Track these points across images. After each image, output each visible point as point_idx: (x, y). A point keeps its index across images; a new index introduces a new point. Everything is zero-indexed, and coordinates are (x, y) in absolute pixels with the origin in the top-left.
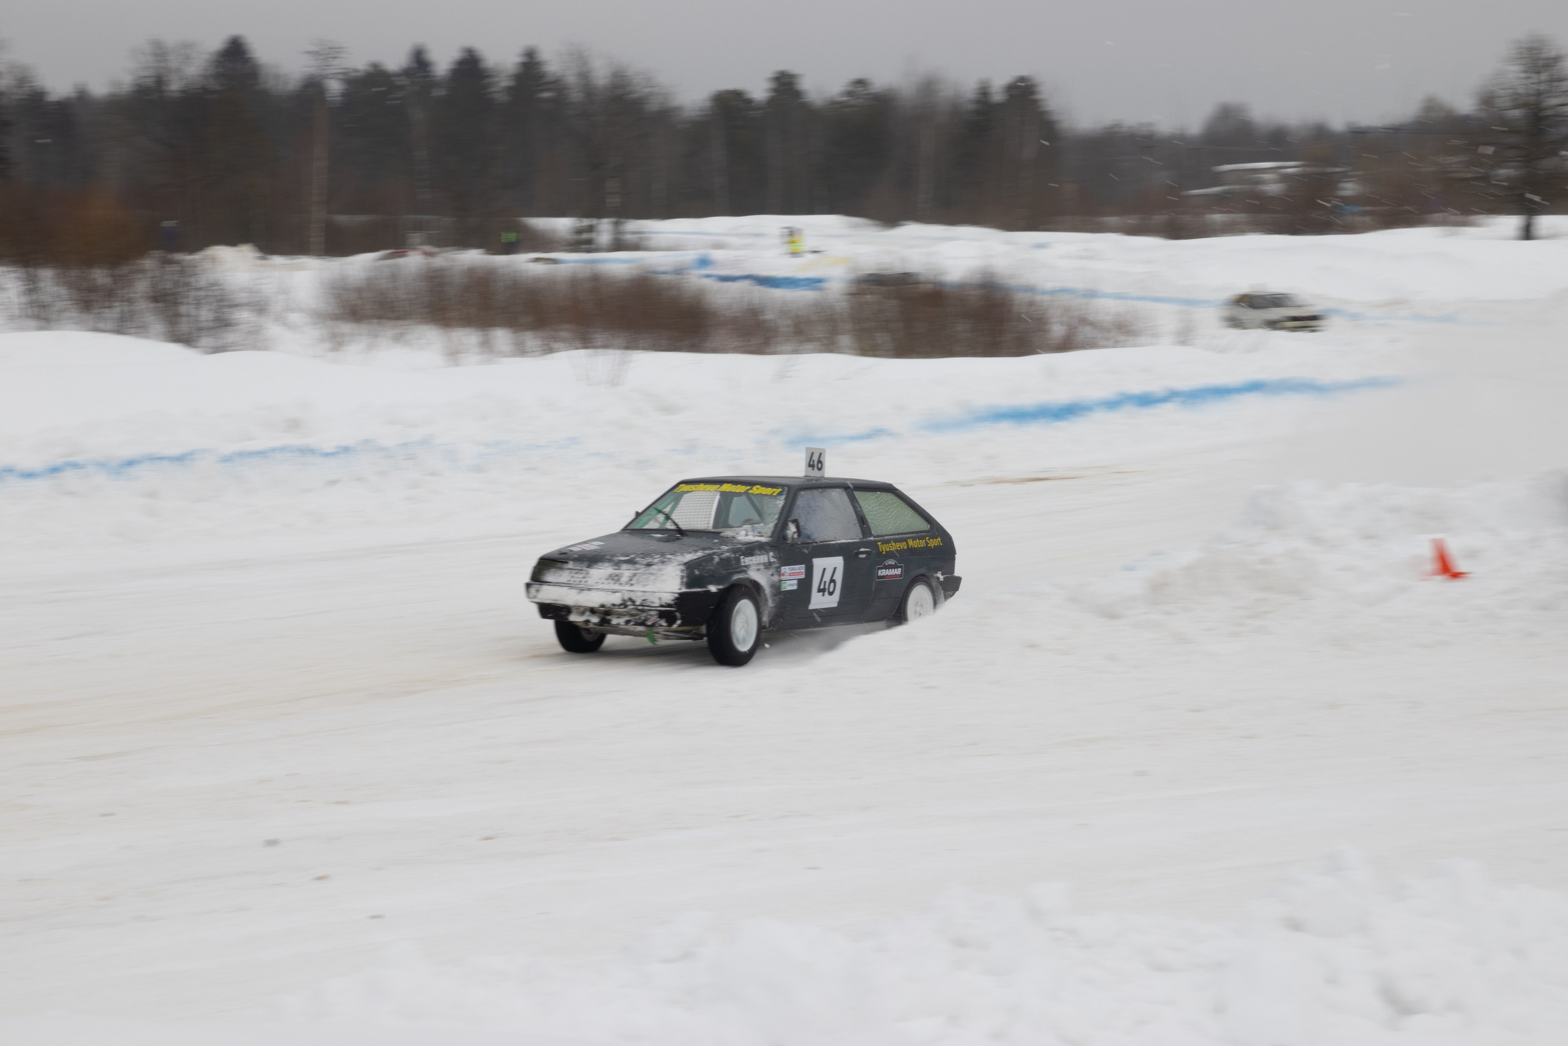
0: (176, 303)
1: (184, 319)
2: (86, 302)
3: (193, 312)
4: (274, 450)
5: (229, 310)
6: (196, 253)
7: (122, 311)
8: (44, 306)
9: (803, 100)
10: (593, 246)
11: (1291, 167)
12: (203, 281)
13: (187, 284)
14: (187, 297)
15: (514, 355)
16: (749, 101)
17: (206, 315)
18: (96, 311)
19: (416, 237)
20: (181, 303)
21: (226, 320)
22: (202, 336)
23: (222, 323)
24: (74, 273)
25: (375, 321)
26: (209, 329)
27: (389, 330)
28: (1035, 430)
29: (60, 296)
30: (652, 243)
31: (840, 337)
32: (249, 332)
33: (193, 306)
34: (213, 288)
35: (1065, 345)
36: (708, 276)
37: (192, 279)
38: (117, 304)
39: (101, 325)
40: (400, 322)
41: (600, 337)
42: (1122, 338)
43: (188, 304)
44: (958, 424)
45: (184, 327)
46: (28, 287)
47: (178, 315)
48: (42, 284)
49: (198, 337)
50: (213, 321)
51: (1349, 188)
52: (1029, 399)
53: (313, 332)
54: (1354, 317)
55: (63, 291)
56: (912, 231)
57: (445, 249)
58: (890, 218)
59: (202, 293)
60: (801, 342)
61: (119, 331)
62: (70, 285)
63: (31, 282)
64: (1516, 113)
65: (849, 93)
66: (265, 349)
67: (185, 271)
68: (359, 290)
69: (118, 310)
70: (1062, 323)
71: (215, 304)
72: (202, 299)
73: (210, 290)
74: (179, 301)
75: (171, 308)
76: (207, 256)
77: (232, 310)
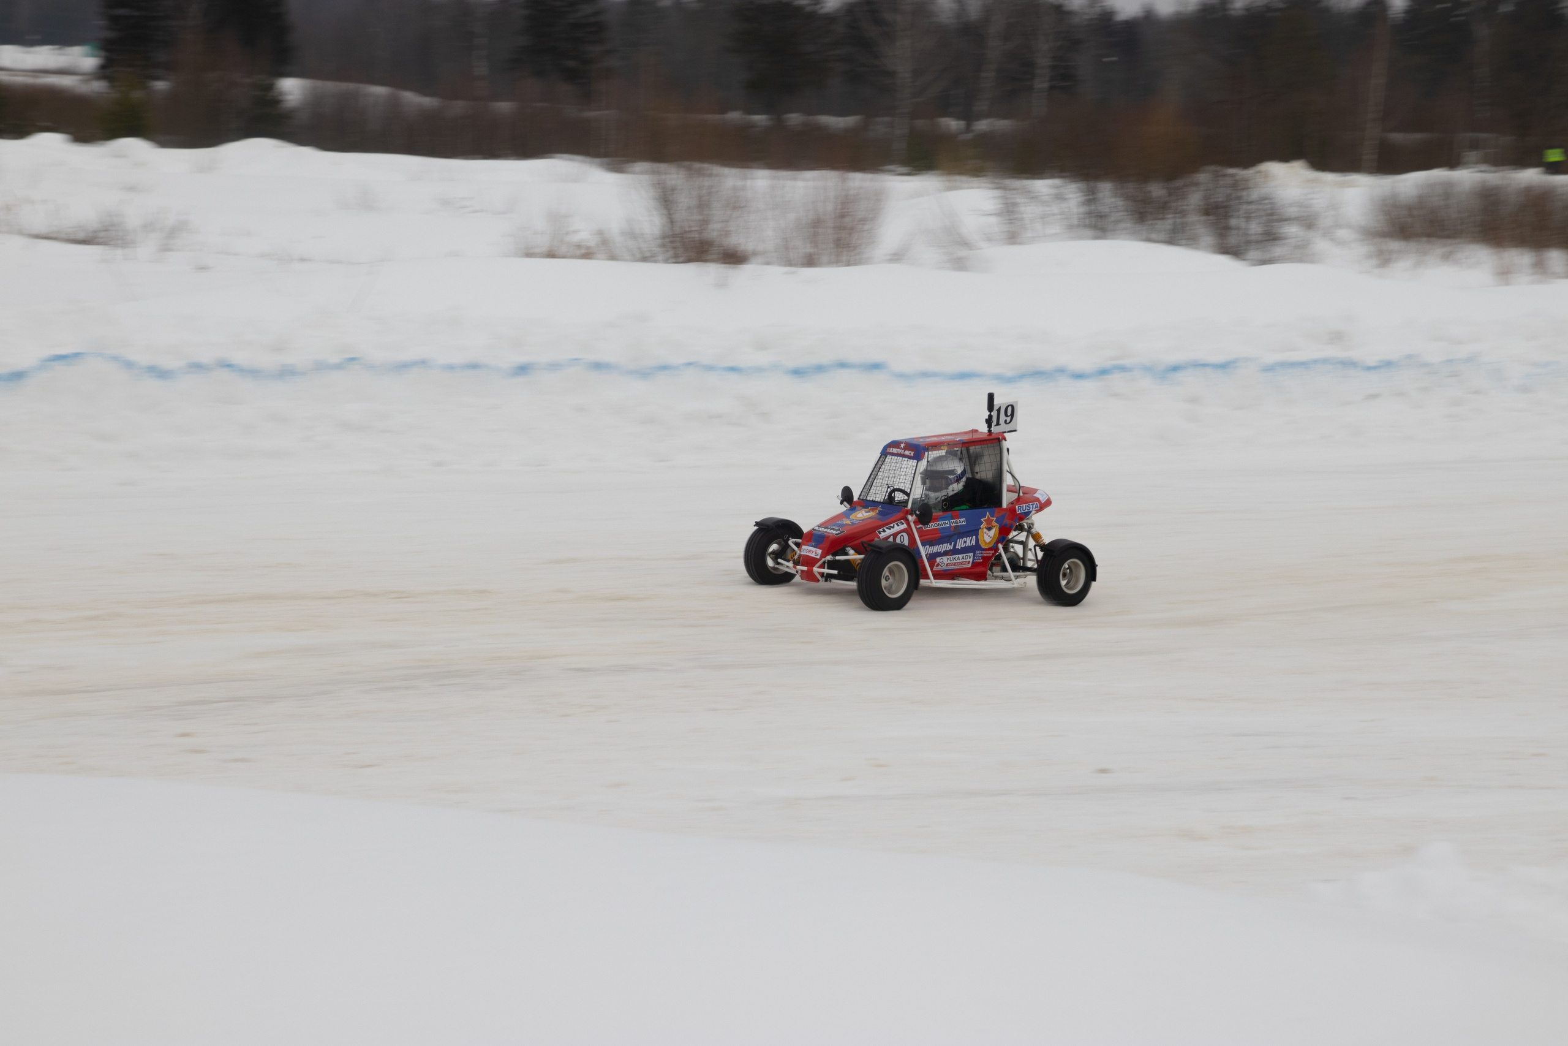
0: (1227, 216)
1: (1234, 232)
2: (1141, 213)
3: (1243, 225)
4: (1316, 361)
5: (1275, 224)
6: (1250, 169)
7: (1175, 224)
8: (1101, 217)
12: (1255, 195)
13: (1239, 198)
14: (1238, 211)
17: (1255, 228)
18: (1150, 222)
19: (1473, 155)
20: (1231, 216)
21: (1275, 234)
22: (1250, 249)
23: (1271, 237)
24: (1131, 187)
25: (1425, 239)
26: (1257, 242)
27: (1438, 249)
29: (1116, 207)
32: (1297, 247)
33: (1243, 220)
34: (1263, 202)
37: (1244, 193)
38: (1170, 216)
39: (1154, 236)
40: (1449, 241)
43: (1239, 217)
45: (1233, 240)
46: (1088, 197)
47: (1227, 228)
48: (1100, 195)
49: (1246, 249)
50: (1262, 234)
53: (1360, 249)
55: (1120, 203)
57: (1501, 168)
59: (1253, 207)
61: (1171, 242)
62: (1127, 198)
63: (1090, 193)
66: (1312, 262)
67: (1236, 185)
68: (1410, 208)
69: (1170, 221)
71: (1265, 218)
72: (1252, 213)
73: (1261, 204)
74: (1230, 214)
75: (1221, 220)
76: (1260, 172)
77: (1281, 223)
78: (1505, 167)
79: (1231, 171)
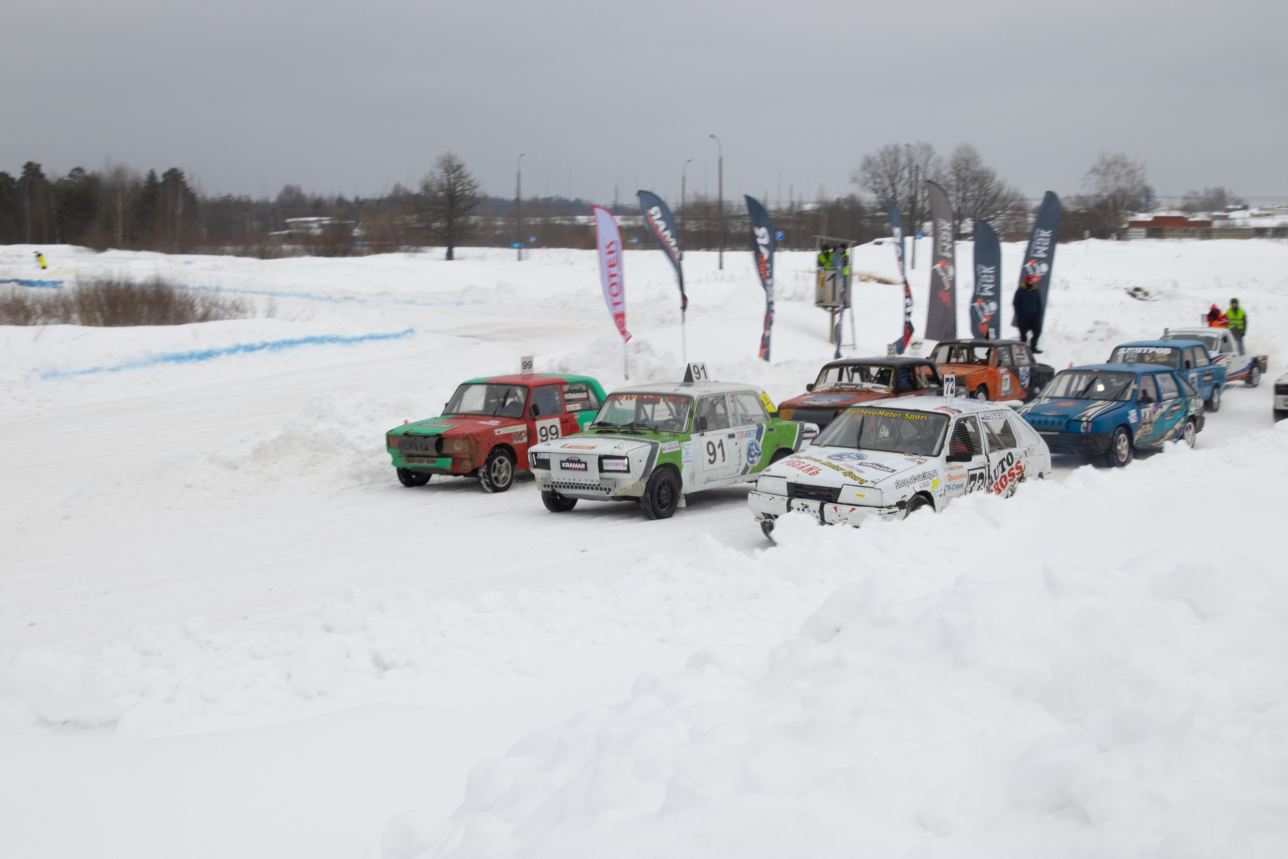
9: (46, 179)
11: (326, 220)
16: (12, 180)
28: (188, 366)
31: (73, 315)
35: (205, 318)
42: (238, 313)
44: (144, 364)
51: (357, 232)
52: (185, 348)
54: (362, 301)
56: (112, 253)
58: (101, 247)
60: (49, 318)
64: (441, 194)
65: (71, 175)
70: (203, 306)
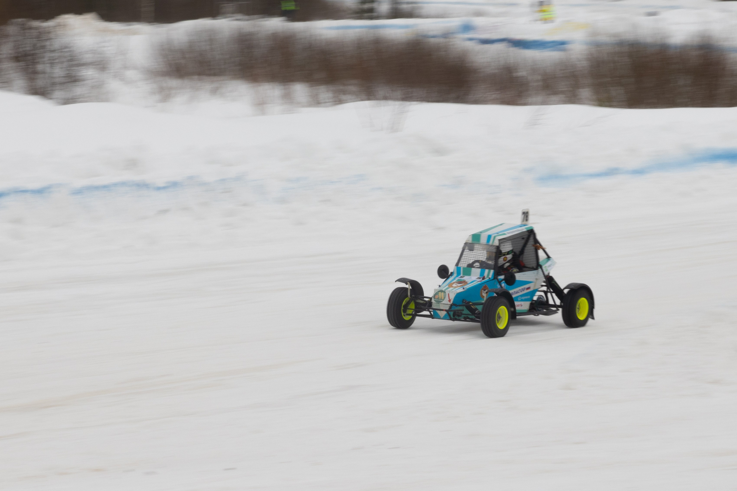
0: (35, 63)
1: (41, 76)
3: (48, 70)
4: (116, 184)
5: (77, 68)
6: (48, 21)
10: (375, 14)
12: (56, 44)
13: (43, 47)
14: (43, 57)
15: (310, 105)
17: (58, 72)
20: (38, 63)
21: (75, 76)
22: (55, 90)
23: (72, 80)
25: (197, 78)
26: (64, 83)
27: (207, 85)
30: (424, 12)
31: (581, 90)
33: (48, 65)
34: (64, 50)
36: (471, 39)
37: (48, 43)
40: (217, 79)
41: (382, 91)
43: (44, 63)
45: (40, 82)
47: (35, 73)
49: (53, 90)
50: (64, 77)
53: (144, 88)
57: (252, 17)
59: (56, 55)
60: (549, 95)
67: (42, 36)
71: (65, 65)
72: (54, 60)
73: (62, 52)
74: (36, 61)
75: (30, 66)
76: (59, 25)
77: (80, 68)
78: (256, 16)
79: (36, 24)
